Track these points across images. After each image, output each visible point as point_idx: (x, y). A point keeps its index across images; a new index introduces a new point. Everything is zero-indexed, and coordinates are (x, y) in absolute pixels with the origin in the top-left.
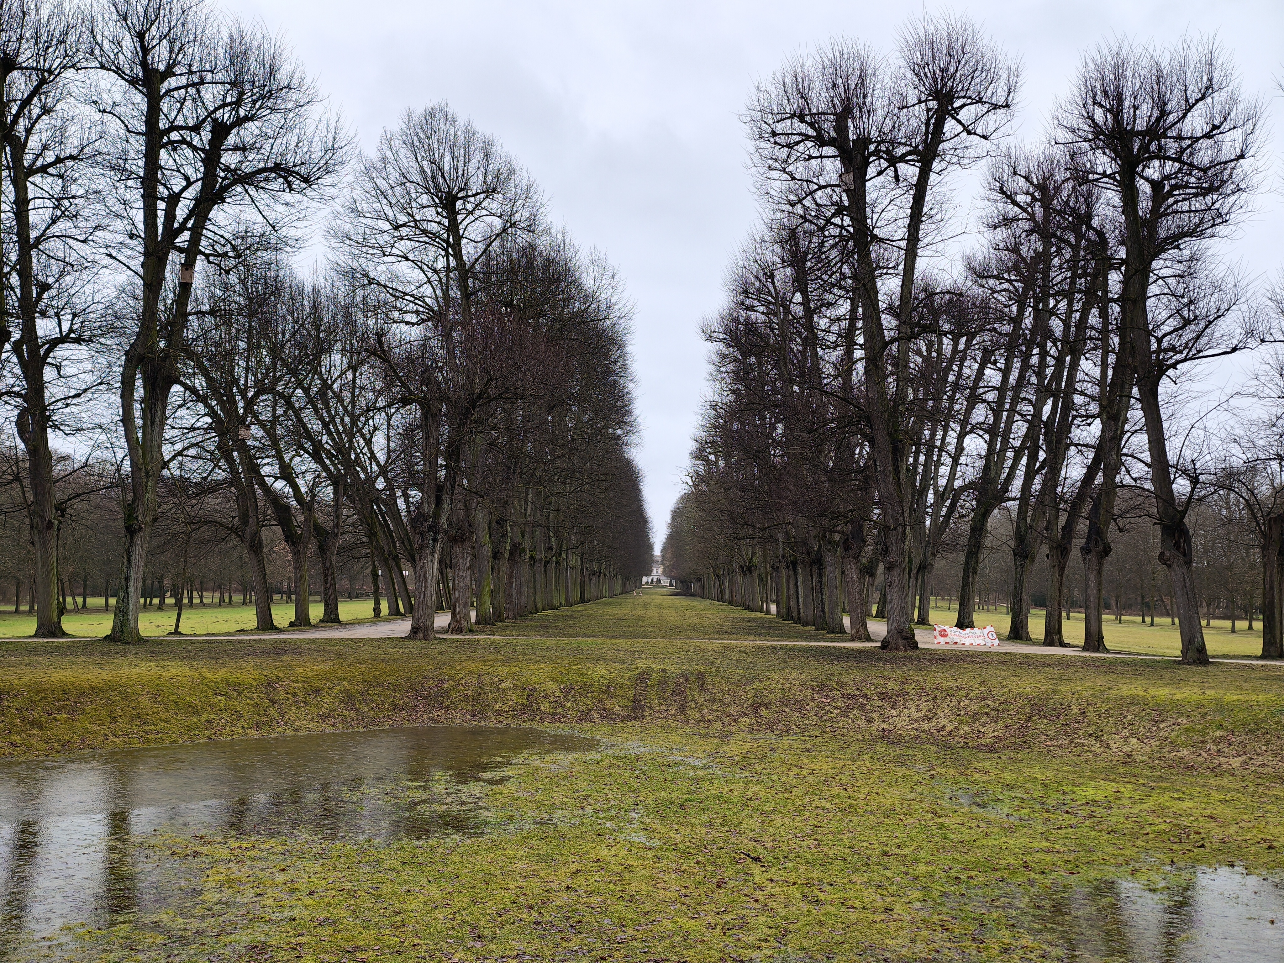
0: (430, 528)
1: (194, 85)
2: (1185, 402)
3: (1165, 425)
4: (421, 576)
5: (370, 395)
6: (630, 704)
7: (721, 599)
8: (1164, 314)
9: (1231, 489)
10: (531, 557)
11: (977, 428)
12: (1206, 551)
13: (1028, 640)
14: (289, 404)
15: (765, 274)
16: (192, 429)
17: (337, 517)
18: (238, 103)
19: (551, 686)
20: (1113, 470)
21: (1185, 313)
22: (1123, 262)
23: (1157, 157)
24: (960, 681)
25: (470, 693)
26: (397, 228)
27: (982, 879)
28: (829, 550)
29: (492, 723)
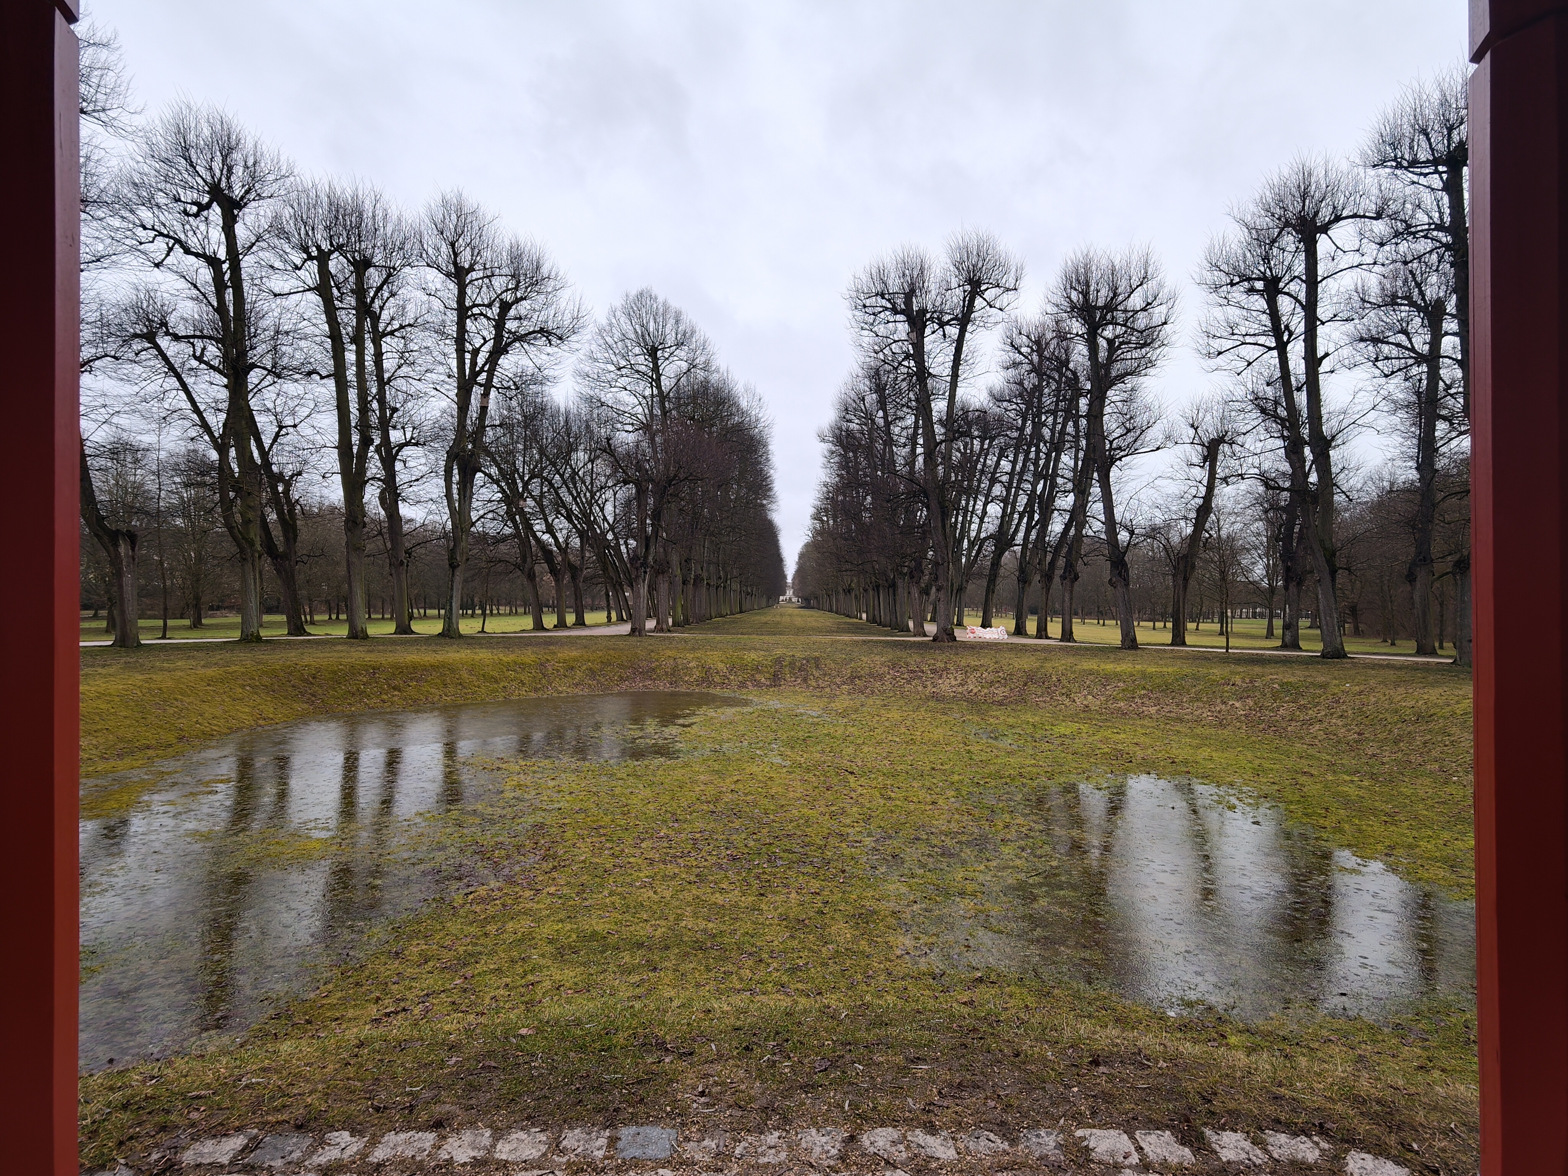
0: (642, 565)
1: (488, 277)
2: (1127, 482)
3: (1114, 497)
4: (636, 595)
5: (603, 479)
6: (771, 677)
7: (831, 611)
8: (1114, 426)
9: (1154, 538)
10: (708, 584)
11: (995, 499)
12: (1138, 578)
13: (1026, 635)
14: (551, 485)
15: (859, 398)
16: (490, 501)
17: (583, 558)
18: (516, 288)
19: (721, 666)
20: (1082, 525)
21: (1127, 425)
22: (1089, 391)
23: (1111, 323)
24: (982, 661)
25: (669, 670)
26: (619, 369)
27: (993, 783)
28: (900, 578)
29: (683, 689)
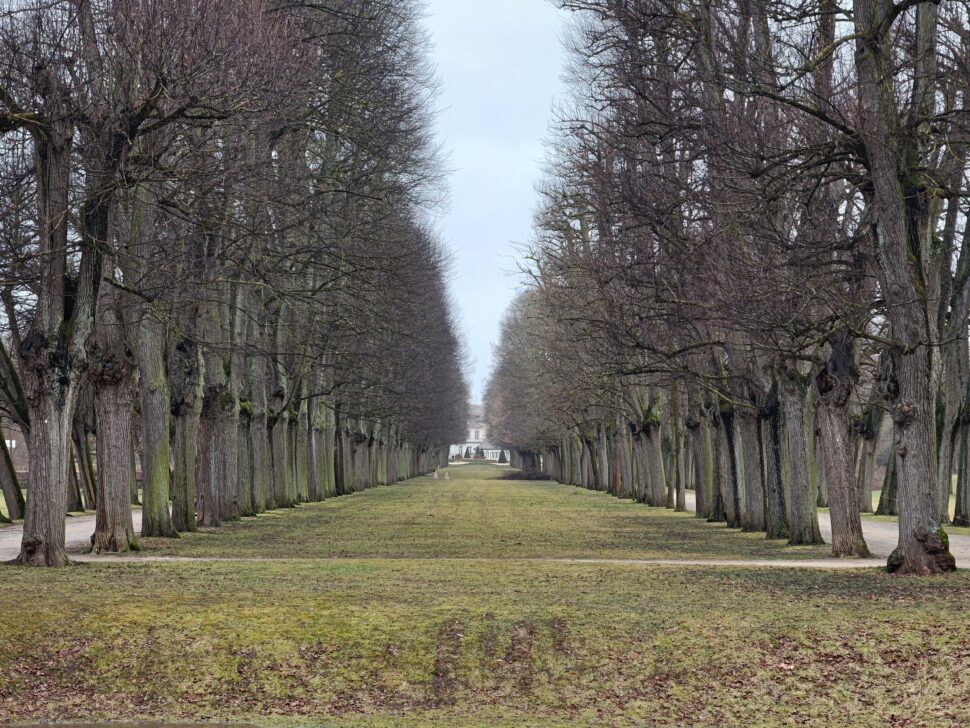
0: (55, 360)
4: (38, 449)
6: (429, 678)
10: (244, 412)
19: (282, 648)
25: (134, 662)
28: (792, 392)
29: (173, 717)
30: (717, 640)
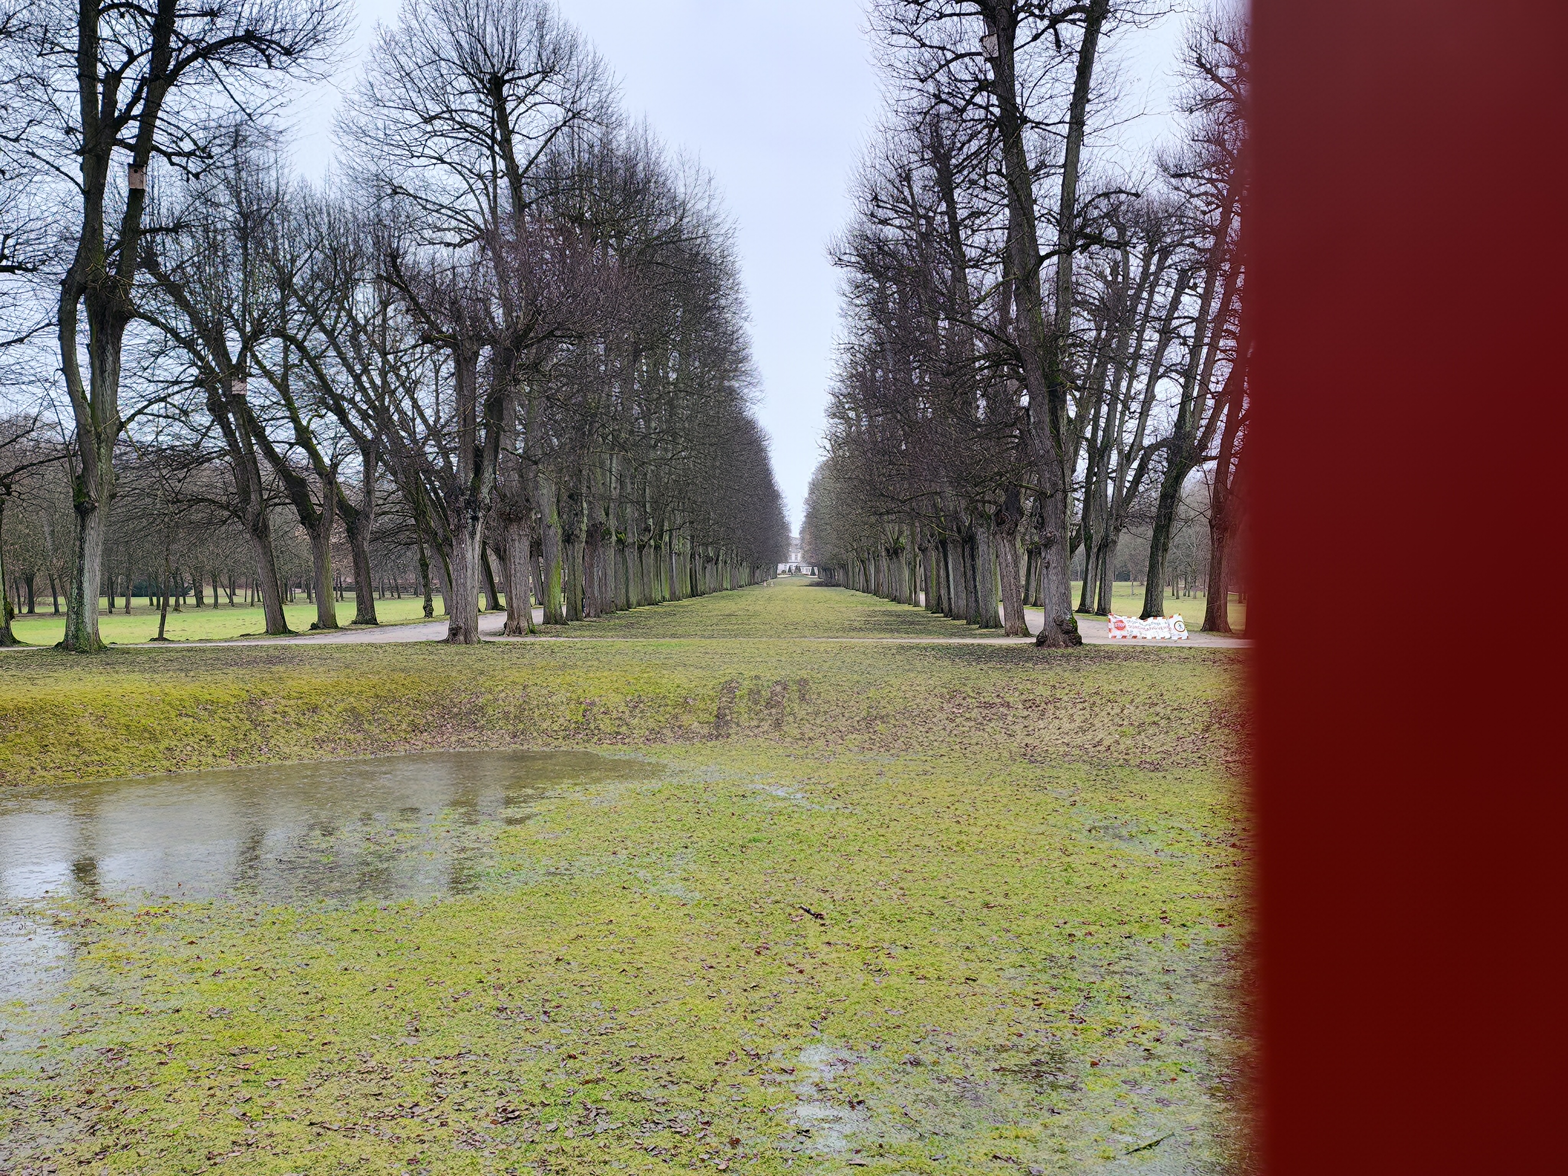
0: (468, 503)
4: (459, 564)
6: (712, 719)
7: (866, 590)
10: (620, 541)
11: (1172, 371)
13: (1225, 631)
14: (304, 351)
15: (900, 175)
16: (175, 382)
17: (369, 493)
19: (614, 699)
24: (1125, 683)
25: (512, 709)
26: (428, 120)
27: (1103, 935)
28: (981, 526)
29: (536, 746)
30: (911, 693)
